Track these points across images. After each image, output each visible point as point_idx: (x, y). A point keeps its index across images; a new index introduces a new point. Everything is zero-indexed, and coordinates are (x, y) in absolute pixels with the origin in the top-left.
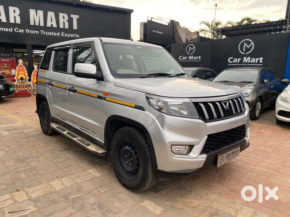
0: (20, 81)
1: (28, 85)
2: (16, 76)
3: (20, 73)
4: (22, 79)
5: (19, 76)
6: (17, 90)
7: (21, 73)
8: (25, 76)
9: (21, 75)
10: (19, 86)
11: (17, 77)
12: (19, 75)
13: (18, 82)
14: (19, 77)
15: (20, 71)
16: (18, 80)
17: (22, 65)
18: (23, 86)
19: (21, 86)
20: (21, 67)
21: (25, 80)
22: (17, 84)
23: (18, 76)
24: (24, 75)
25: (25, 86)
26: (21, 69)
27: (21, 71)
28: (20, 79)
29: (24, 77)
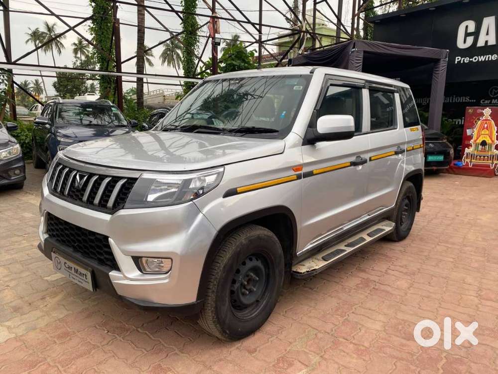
0: (480, 147)
1: (493, 156)
2: (475, 137)
3: (483, 133)
4: (484, 143)
5: (480, 139)
6: (471, 162)
7: (486, 133)
8: (491, 139)
9: (484, 136)
10: (477, 156)
11: (475, 141)
12: (479, 136)
13: (475, 150)
14: (480, 141)
15: (483, 129)
16: (477, 146)
17: (490, 118)
18: (484, 157)
19: (480, 157)
20: (486, 123)
21: (490, 146)
22: (473, 153)
23: (477, 139)
24: (490, 137)
25: (488, 157)
26: (486, 125)
27: (485, 130)
28: (481, 145)
29: (488, 141)
